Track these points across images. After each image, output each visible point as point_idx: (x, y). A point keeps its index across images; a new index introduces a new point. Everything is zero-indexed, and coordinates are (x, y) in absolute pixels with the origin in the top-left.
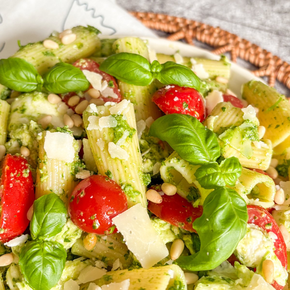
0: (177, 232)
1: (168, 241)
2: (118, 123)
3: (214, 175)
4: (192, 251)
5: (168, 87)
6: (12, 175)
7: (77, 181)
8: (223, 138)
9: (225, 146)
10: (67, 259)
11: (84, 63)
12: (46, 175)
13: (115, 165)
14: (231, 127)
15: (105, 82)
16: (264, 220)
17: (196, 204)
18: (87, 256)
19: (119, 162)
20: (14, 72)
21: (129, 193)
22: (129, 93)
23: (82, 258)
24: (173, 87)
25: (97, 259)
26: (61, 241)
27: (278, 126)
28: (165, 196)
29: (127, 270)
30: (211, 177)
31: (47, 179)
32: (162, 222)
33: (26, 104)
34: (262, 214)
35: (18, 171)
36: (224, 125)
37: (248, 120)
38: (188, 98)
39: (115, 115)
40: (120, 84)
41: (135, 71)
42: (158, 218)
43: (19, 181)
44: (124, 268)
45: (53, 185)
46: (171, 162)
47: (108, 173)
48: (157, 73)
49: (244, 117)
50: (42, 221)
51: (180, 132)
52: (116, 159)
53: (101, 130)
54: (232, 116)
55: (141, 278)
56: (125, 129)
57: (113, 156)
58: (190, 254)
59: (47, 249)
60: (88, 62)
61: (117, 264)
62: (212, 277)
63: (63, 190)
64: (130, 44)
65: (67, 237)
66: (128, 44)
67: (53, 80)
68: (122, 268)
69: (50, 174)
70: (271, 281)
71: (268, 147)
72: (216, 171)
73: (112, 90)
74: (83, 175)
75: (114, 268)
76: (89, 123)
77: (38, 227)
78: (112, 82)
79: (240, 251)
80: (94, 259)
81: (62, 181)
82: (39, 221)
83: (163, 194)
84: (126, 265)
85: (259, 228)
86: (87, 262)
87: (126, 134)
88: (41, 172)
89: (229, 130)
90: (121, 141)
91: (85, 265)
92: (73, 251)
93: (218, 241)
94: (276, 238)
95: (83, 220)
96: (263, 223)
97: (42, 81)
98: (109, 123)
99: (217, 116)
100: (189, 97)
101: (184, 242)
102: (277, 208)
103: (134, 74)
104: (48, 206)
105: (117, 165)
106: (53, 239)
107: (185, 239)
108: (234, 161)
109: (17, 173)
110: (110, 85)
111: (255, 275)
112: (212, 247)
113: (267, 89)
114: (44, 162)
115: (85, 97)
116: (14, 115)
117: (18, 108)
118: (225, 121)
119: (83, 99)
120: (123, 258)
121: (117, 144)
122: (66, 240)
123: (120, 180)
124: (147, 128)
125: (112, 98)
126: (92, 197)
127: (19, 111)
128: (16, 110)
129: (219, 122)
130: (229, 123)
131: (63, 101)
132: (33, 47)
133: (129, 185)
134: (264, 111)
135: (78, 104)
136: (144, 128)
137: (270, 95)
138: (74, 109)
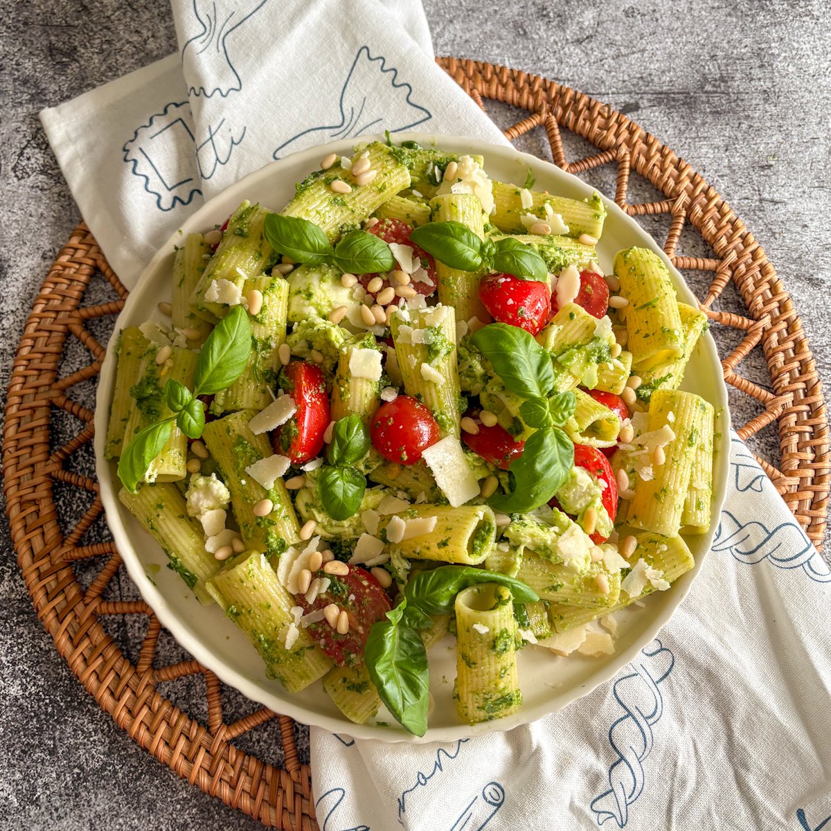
0: (492, 468)
1: (480, 477)
2: (435, 339)
4: (507, 491)
5: (503, 280)
7: (383, 403)
8: (562, 361)
9: (563, 371)
10: (367, 487)
11: (390, 227)
12: (347, 393)
13: (427, 388)
15: (418, 259)
16: (595, 465)
17: (517, 439)
18: (388, 484)
19: (433, 385)
21: (442, 422)
22: (449, 280)
23: (382, 486)
24: (509, 280)
25: (399, 489)
26: (362, 468)
27: (647, 336)
28: (482, 426)
29: (432, 505)
31: (348, 399)
32: (476, 456)
33: (311, 286)
34: (594, 457)
35: (315, 386)
36: (568, 341)
37: (600, 338)
39: (432, 328)
40: (437, 265)
42: (472, 451)
44: (430, 502)
45: (354, 405)
47: (420, 395)
48: (489, 257)
49: (596, 333)
50: (344, 448)
52: (428, 381)
53: (413, 345)
56: (443, 346)
57: (426, 378)
58: (504, 493)
61: (422, 497)
62: (526, 522)
63: (366, 411)
64: (456, 207)
65: (368, 463)
66: (453, 207)
67: (349, 257)
68: (427, 502)
69: (352, 393)
70: (592, 531)
71: (623, 368)
73: (426, 272)
74: (390, 396)
75: (418, 501)
76: (398, 333)
77: (339, 452)
78: (426, 260)
79: (562, 495)
80: (395, 488)
81: (366, 401)
82: (340, 447)
83: (480, 423)
84: (431, 499)
85: (589, 473)
86: (386, 490)
87: (443, 352)
88: (342, 390)
90: (437, 361)
91: (384, 495)
92: (372, 478)
94: (606, 486)
96: (594, 468)
98: (425, 337)
99: (561, 327)
101: (499, 479)
102: (621, 447)
104: (351, 431)
105: (430, 388)
107: (500, 476)
109: (314, 389)
110: (424, 265)
111: (574, 525)
113: (649, 270)
114: (347, 380)
115: (390, 279)
116: (296, 300)
117: (301, 289)
118: (570, 335)
119: (387, 284)
120: (429, 491)
121: (432, 364)
122: (367, 467)
123: (432, 407)
124: (469, 331)
125: (425, 285)
126: (401, 427)
127: (304, 296)
128: (299, 292)
129: (562, 335)
130: (574, 339)
131: (359, 282)
132: (315, 190)
133: (442, 414)
134: (636, 307)
135: (380, 291)
136: (465, 332)
137: (650, 283)
138: (375, 296)
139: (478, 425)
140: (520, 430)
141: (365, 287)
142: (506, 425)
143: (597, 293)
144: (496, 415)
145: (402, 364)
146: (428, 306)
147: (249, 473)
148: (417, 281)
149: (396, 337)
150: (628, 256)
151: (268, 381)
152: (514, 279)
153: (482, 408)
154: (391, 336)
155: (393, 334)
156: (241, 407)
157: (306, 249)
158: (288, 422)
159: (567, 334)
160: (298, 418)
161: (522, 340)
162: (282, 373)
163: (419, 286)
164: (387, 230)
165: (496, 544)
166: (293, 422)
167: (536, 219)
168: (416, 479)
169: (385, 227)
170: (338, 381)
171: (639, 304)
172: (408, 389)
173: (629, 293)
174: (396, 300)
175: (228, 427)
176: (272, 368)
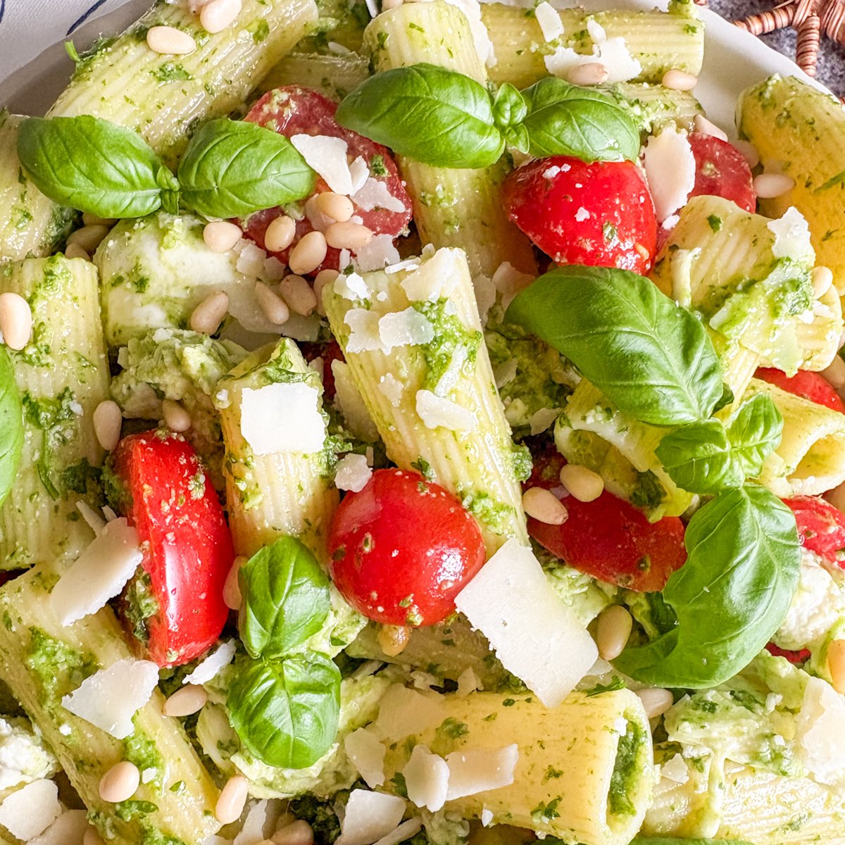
0: (611, 591)
2: (435, 329)
3: (716, 461)
4: (649, 629)
5: (552, 172)
6: (166, 507)
7: (343, 498)
8: (722, 327)
9: (727, 348)
11: (286, 104)
12: (253, 493)
13: (437, 444)
14: (740, 287)
15: (360, 159)
16: (832, 540)
17: (655, 517)
19: (449, 435)
20: (84, 167)
21: (485, 515)
22: (435, 194)
23: (375, 666)
24: (566, 168)
25: (415, 668)
26: (324, 645)
28: (570, 502)
30: (707, 466)
31: (260, 504)
32: (574, 573)
33: (142, 262)
34: (828, 524)
35: (177, 488)
36: (719, 279)
37: (788, 259)
38: (615, 207)
39: (422, 305)
40: (403, 165)
41: (451, 135)
42: (561, 562)
43: (186, 517)
44: (488, 689)
45: (278, 514)
46: (590, 420)
47: (421, 466)
48: (515, 127)
49: (777, 251)
50: (272, 621)
51: (615, 347)
52: (438, 429)
53: (387, 352)
54: (738, 244)
55: (545, 738)
56: (456, 341)
57: (431, 424)
58: (647, 640)
59: (294, 673)
60: (295, 98)
61: (469, 681)
63: (307, 521)
64: (421, 30)
65: (335, 635)
66: (414, 31)
67: (208, 183)
68: (482, 688)
69: (265, 489)
71: (831, 315)
72: (719, 450)
73: (383, 185)
74: (356, 477)
75: (463, 690)
76: (347, 329)
77: (263, 635)
78: (379, 160)
80: (406, 667)
82: (263, 622)
83: (565, 496)
84: (487, 682)
85: (819, 559)
86: (387, 672)
87: (460, 354)
88: (242, 486)
89: (736, 298)
90: (448, 379)
91: (384, 685)
93: (735, 641)
95: (380, 609)
96: (829, 547)
97: (175, 184)
98: (411, 331)
99: (697, 250)
100: (617, 201)
101: (630, 611)
103: (449, 145)
104: (280, 582)
105: (444, 443)
106: (302, 649)
107: (632, 604)
108: (762, 409)
109: (177, 496)
110: (376, 172)
111: (813, 682)
112: (717, 650)
113: (819, 110)
114: (246, 464)
115: (310, 216)
116: (116, 297)
117: (122, 274)
118: (720, 264)
119: (305, 227)
120: (482, 664)
121: (439, 388)
122: (335, 641)
123: (455, 484)
124: (499, 296)
125: (388, 212)
126: (395, 554)
127: (129, 285)
128: (119, 281)
129: (704, 268)
130: (731, 272)
131: (245, 236)
132: (116, 56)
133: (481, 496)
134: (813, 188)
135: (293, 245)
136: (492, 300)
137: (830, 134)
138: (283, 256)
139: (562, 501)
140: (656, 496)
141: (261, 245)
142: (623, 490)
143: (729, 175)
144: (597, 470)
145: (369, 398)
146: (403, 256)
147: (72, 709)
148: (368, 207)
149: (345, 338)
150: (767, 95)
151: (80, 490)
152: (577, 163)
153: (563, 462)
154: (333, 336)
155: (338, 334)
156: (27, 562)
157: (115, 186)
158: (130, 584)
159: (713, 263)
160: (152, 574)
161: (635, 293)
162: (106, 469)
163: (374, 219)
164: (281, 113)
165: (659, 766)
166: (139, 584)
167: (576, 56)
168: (448, 643)
169: (276, 110)
170: (229, 466)
171: (819, 182)
172: (393, 452)
173: (789, 164)
174: (332, 259)
175: (6, 615)
176: (85, 460)
